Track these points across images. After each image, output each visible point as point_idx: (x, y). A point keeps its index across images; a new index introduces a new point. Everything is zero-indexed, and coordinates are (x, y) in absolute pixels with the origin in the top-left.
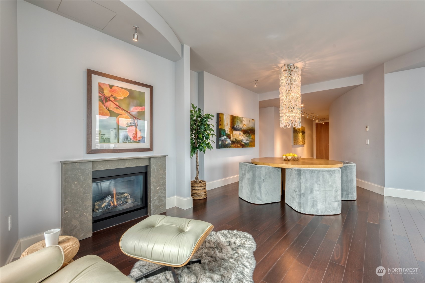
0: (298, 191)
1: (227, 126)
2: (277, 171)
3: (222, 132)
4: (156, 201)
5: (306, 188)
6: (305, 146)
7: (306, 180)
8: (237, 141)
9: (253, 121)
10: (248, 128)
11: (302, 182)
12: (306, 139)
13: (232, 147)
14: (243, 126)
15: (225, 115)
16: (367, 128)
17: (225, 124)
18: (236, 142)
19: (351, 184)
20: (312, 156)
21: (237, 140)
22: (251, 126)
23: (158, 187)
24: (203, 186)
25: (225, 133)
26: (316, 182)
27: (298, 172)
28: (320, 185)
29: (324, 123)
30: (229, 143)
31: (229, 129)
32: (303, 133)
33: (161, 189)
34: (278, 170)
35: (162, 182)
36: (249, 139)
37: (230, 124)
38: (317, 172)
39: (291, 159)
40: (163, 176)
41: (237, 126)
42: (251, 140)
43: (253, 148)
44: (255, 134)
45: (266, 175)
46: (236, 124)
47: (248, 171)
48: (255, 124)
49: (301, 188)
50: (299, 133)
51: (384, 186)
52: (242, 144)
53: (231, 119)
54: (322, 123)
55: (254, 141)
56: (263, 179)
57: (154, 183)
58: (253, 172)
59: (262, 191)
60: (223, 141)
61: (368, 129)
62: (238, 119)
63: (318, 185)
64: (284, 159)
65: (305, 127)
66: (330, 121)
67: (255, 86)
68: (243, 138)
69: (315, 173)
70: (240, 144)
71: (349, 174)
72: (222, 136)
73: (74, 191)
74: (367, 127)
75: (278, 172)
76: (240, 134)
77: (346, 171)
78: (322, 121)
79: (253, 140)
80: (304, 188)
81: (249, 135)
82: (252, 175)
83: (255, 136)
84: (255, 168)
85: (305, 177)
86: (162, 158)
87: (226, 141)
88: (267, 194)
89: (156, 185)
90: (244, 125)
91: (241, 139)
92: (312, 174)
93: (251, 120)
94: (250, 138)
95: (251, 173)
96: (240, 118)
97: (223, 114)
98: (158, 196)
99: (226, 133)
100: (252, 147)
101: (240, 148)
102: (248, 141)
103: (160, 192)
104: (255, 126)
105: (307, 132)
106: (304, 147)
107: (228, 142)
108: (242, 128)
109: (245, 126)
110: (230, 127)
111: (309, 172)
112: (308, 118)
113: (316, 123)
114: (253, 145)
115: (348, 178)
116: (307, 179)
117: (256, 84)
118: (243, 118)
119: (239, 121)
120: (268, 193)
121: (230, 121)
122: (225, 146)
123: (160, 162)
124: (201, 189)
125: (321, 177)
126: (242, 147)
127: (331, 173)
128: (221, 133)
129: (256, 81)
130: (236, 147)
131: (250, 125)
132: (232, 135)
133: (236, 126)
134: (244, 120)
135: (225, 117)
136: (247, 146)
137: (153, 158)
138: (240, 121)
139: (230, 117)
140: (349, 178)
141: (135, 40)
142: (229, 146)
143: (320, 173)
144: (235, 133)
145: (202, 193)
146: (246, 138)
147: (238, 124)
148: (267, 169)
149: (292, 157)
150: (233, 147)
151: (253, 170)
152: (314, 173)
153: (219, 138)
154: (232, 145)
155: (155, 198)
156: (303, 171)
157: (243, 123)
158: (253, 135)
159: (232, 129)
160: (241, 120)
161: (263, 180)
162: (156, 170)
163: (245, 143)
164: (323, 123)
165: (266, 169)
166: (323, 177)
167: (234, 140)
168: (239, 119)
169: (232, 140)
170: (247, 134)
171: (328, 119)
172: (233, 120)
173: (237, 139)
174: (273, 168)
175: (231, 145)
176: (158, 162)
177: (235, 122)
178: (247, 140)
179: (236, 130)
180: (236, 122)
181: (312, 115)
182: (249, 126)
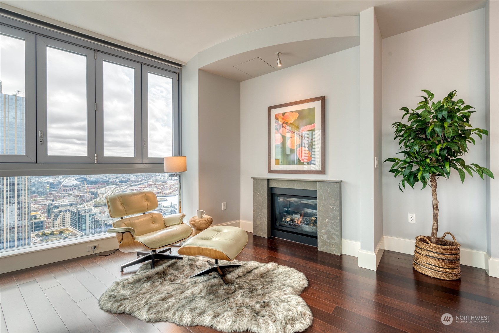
4: (324, 235)
23: (326, 219)
24: (434, 251)
33: (331, 223)
35: (333, 215)
40: (334, 207)
57: (322, 213)
73: (257, 199)
86: (332, 184)
89: (324, 215)
98: (327, 229)
103: (329, 225)
123: (329, 188)
124: (426, 255)
137: (320, 183)
141: (280, 65)
145: (431, 265)
155: (322, 231)
162: (324, 197)
176: (327, 188)
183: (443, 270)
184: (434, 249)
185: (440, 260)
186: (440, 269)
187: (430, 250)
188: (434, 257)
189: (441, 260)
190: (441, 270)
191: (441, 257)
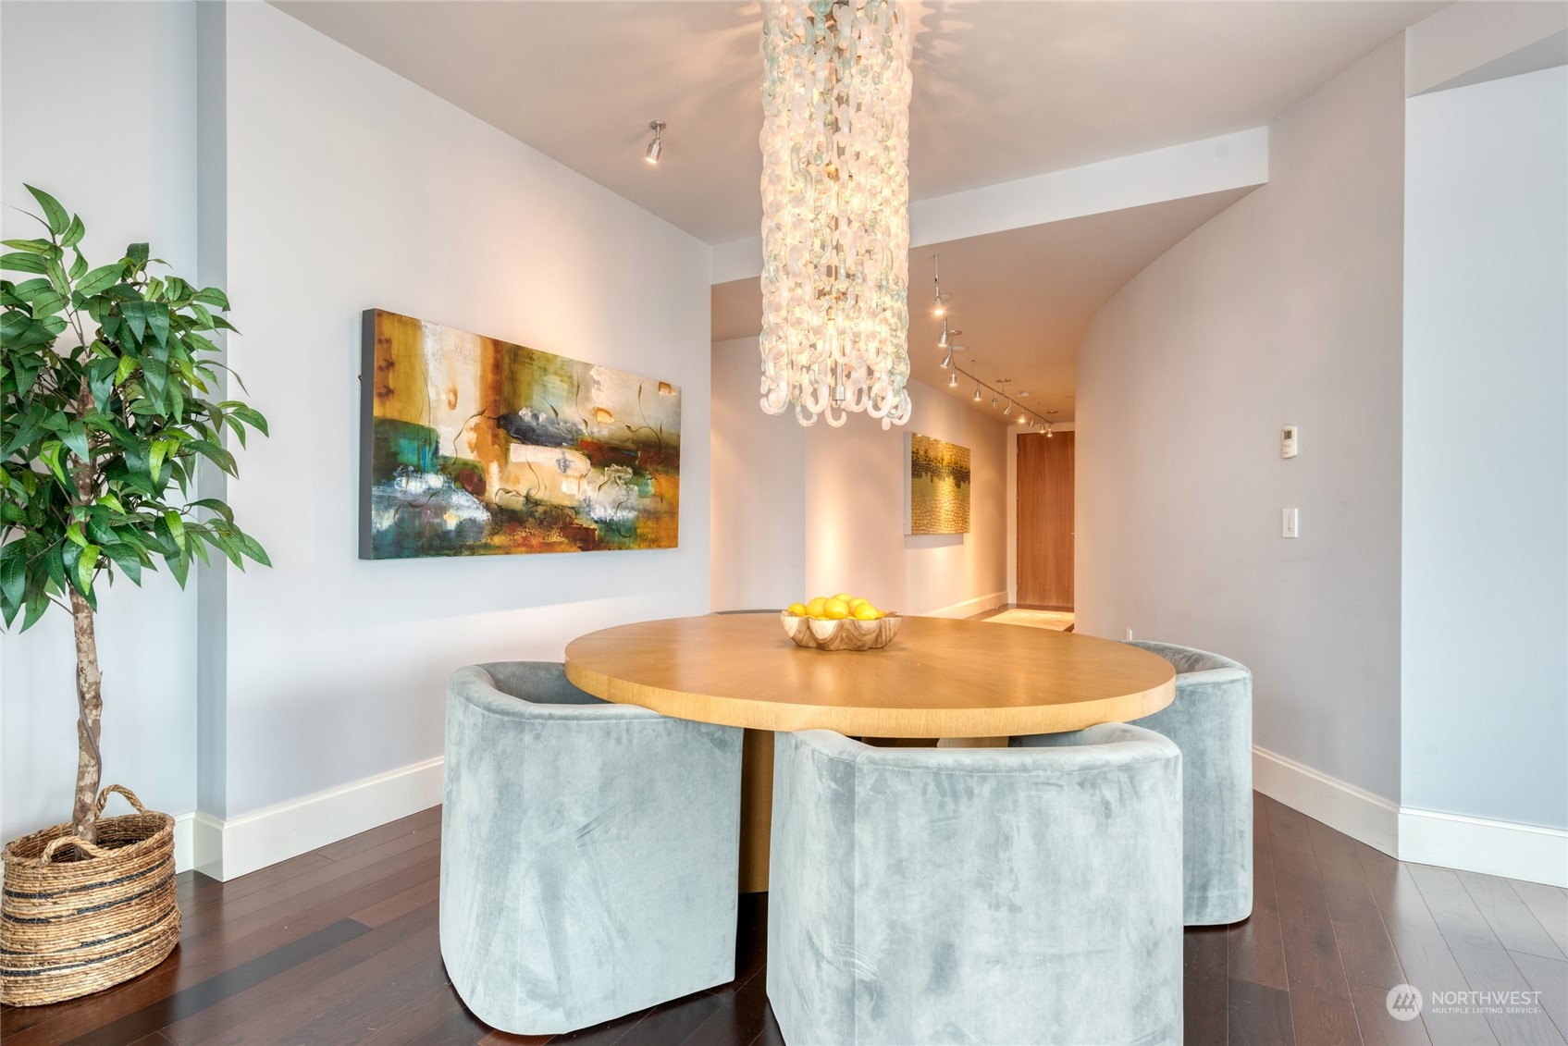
0: (835, 951)
1: (453, 406)
2: (710, 745)
3: (403, 443)
5: (899, 934)
6: (970, 538)
7: (898, 868)
8: (540, 509)
9: (663, 392)
10: (629, 434)
11: (865, 885)
12: (971, 506)
13: (499, 547)
14: (586, 416)
15: (428, 329)
16: (1288, 442)
17: (436, 390)
18: (532, 514)
19: (1223, 810)
20: (1001, 585)
21: (537, 503)
22: (652, 424)
24: (110, 877)
25: (429, 456)
26: (983, 884)
27: (833, 785)
28: (1014, 908)
29: (1052, 433)
30: (473, 521)
31: (476, 428)
32: (961, 476)
34: (713, 740)
36: (633, 500)
37: (484, 398)
38: (985, 791)
39: (832, 640)
41: (542, 417)
42: (647, 502)
43: (668, 554)
44: (677, 468)
45: (606, 786)
46: (529, 398)
47: (472, 753)
48: (678, 414)
49: (858, 937)
50: (940, 477)
51: (1395, 797)
52: (581, 528)
53: (490, 361)
54: (1042, 432)
55: (673, 513)
56: (583, 821)
58: (499, 769)
59: (571, 927)
60: (411, 507)
61: (1293, 447)
62: (551, 369)
63: (997, 907)
64: (791, 634)
65: (969, 450)
66: (1081, 427)
67: (651, 160)
68: (589, 491)
69: (976, 801)
70: (562, 529)
71: (1211, 744)
72: (406, 473)
74: (1288, 435)
75: (718, 753)
76: (564, 466)
77: (1189, 722)
78: (1047, 425)
79: (663, 507)
80: (879, 938)
81: (635, 473)
82: (492, 794)
83: (676, 485)
84: (511, 734)
85: (892, 839)
87: (441, 510)
88: (619, 944)
90: (599, 409)
91: (572, 497)
92: (950, 805)
93: (649, 388)
94: (642, 495)
95: (486, 771)
96: (567, 363)
97: (411, 325)
99: (446, 450)
100: (659, 547)
101: (563, 551)
102: (633, 508)
104: (679, 423)
105: (980, 474)
106: (962, 543)
107: (465, 515)
108: (582, 427)
109: (602, 417)
110: (481, 414)
111: (924, 792)
112: (978, 399)
113: (1018, 435)
114: (663, 533)
115: (1203, 775)
116: (904, 854)
117: (656, 148)
118: (588, 366)
119: (554, 382)
120: (623, 932)
121: (483, 378)
122: (436, 543)
125: (1023, 842)
126: (583, 549)
127: (1111, 794)
128: (395, 454)
129: (654, 126)
130: (531, 549)
131: (647, 418)
132: (494, 468)
133: (536, 417)
134: (598, 383)
135: (429, 346)
136: (617, 539)
138: (566, 386)
139: (478, 352)
140: (1211, 773)
142: (470, 542)
143: (1015, 802)
144: (523, 459)
145: (100, 942)
146: (617, 492)
147: (552, 401)
148: (619, 741)
149: (841, 627)
150: (506, 550)
151: (499, 749)
152: (964, 800)
153: (378, 483)
154: (493, 533)
156: (870, 781)
157: (587, 399)
158: (663, 479)
159: (502, 432)
160: (571, 377)
161: (585, 831)
163: (609, 526)
164: (1047, 433)
165: (608, 734)
166: (1039, 838)
167: (518, 504)
168: (555, 373)
169: (496, 500)
170: (618, 471)
171: (1072, 419)
172: (506, 373)
173: (538, 495)
174: (670, 725)
175: (486, 532)
177: (523, 388)
178: (619, 506)
179: (529, 436)
180: (530, 385)
181: (998, 387)
182: (636, 422)
183: (145, 934)
184: (114, 869)
185: (133, 902)
186: (135, 938)
187: (97, 879)
188: (111, 904)
189: (137, 900)
190: (139, 941)
191: (136, 888)
